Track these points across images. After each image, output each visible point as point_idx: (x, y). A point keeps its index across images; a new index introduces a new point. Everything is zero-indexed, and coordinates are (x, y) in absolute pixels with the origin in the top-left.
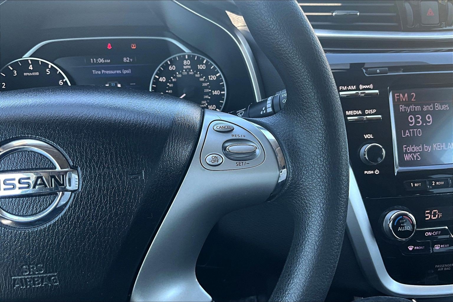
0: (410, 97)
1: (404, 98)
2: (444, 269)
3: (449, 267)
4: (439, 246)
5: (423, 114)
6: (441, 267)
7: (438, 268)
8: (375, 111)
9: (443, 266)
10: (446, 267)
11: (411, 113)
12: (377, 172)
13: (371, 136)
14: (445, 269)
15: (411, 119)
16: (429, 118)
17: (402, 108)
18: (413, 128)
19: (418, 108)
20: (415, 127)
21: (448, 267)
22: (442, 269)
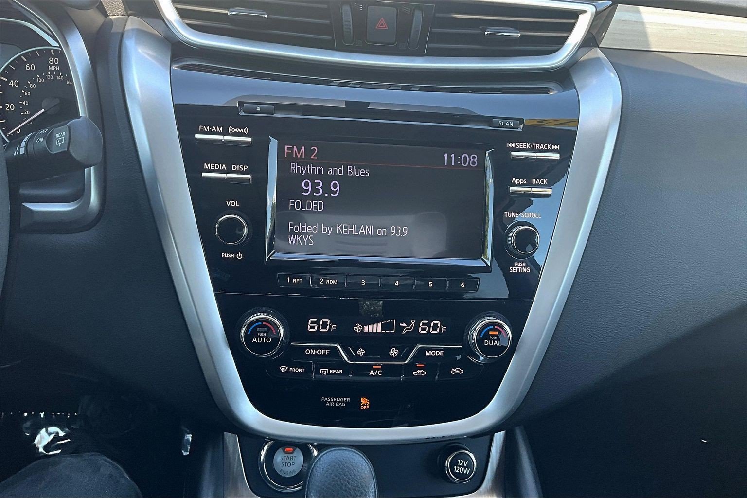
0: (309, 152)
1: (299, 154)
2: (335, 404)
3: (344, 402)
4: (327, 371)
5: (327, 180)
6: (330, 401)
7: (326, 402)
8: (246, 168)
9: (333, 399)
10: (339, 402)
11: (307, 176)
12: (240, 256)
13: (236, 204)
14: (337, 404)
15: (307, 185)
16: (335, 186)
17: (294, 167)
18: (308, 198)
19: (319, 170)
20: (311, 197)
21: (342, 402)
22: (333, 404)
